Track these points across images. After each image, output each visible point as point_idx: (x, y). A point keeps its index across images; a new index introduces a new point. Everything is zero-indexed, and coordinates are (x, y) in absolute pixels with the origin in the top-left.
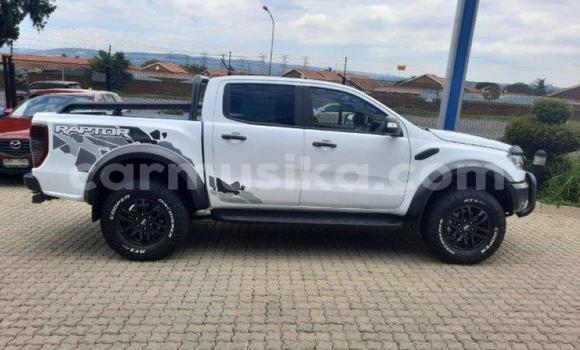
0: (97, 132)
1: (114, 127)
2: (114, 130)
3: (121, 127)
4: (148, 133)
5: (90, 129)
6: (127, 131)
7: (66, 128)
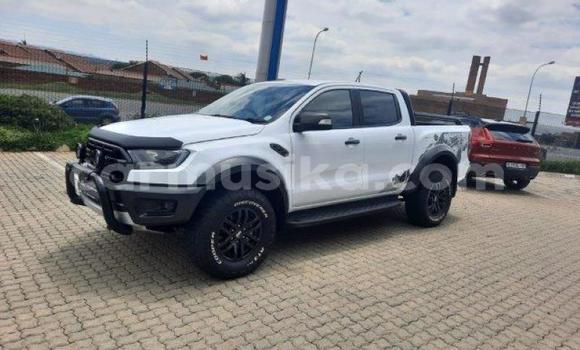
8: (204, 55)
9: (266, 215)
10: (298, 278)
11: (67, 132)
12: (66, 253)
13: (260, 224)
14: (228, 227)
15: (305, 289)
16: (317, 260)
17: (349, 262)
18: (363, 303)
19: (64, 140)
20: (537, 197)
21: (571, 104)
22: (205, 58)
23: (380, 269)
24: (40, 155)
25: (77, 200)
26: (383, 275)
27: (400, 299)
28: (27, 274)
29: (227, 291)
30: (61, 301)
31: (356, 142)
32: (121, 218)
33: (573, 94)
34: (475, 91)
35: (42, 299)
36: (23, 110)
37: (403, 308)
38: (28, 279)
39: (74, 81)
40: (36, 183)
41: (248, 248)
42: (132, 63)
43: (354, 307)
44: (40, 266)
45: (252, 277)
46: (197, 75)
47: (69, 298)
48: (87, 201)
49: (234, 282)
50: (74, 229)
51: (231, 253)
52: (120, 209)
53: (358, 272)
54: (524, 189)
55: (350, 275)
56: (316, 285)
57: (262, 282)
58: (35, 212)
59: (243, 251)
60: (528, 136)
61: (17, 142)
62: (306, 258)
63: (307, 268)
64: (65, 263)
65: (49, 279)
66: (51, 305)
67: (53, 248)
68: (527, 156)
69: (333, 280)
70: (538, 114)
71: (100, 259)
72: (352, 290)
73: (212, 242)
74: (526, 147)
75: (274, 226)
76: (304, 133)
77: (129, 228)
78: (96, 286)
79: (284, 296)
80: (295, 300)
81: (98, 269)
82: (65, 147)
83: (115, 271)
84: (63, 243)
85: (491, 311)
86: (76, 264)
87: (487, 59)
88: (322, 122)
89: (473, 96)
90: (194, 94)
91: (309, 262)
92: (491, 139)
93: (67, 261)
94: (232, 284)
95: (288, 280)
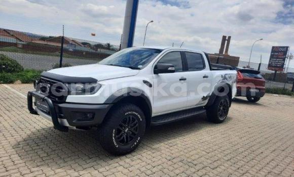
9: (141, 120)
10: (159, 153)
11: (20, 73)
12: (28, 141)
13: (137, 124)
14: (121, 126)
15: (164, 160)
16: (166, 143)
17: (184, 144)
18: (197, 168)
19: (18, 78)
20: (265, 106)
21: (270, 59)
22: (94, 35)
23: (201, 147)
24: (6, 86)
25: (33, 112)
26: (203, 151)
27: (216, 164)
28: (6, 155)
29: (122, 163)
30: (28, 171)
31: (185, 79)
32: (62, 122)
33: (271, 55)
34: (224, 53)
35: (16, 171)
37: (218, 169)
38: (7, 158)
39: (20, 46)
40: (5, 101)
41: (131, 137)
42: (50, 37)
43: (193, 170)
44: (13, 150)
45: (134, 154)
46: (85, 44)
47: (33, 169)
48: (39, 112)
49: (125, 157)
50: (30, 127)
51: (122, 141)
52: (61, 117)
53: (190, 149)
54: (257, 102)
55: (186, 151)
56: (169, 158)
57: (139, 156)
58: (6, 118)
59: (129, 139)
60: (259, 76)
62: (160, 142)
63: (162, 148)
64: (28, 148)
65: (19, 158)
66: (22, 174)
67: (20, 139)
68: (260, 86)
69: (178, 154)
70: (260, 64)
71: (47, 145)
72: (189, 160)
73: (113, 135)
74: (259, 81)
75: (145, 125)
76: (159, 74)
77: (67, 128)
78: (47, 161)
79: (154, 164)
80: (160, 167)
81: (47, 151)
82: (19, 81)
83: (57, 152)
84: (25, 136)
85: (264, 170)
86: (34, 149)
87: (230, 37)
88: (170, 69)
89: (224, 55)
90: (84, 53)
91: (162, 144)
93: (28, 147)
94: (123, 158)
95: (154, 155)
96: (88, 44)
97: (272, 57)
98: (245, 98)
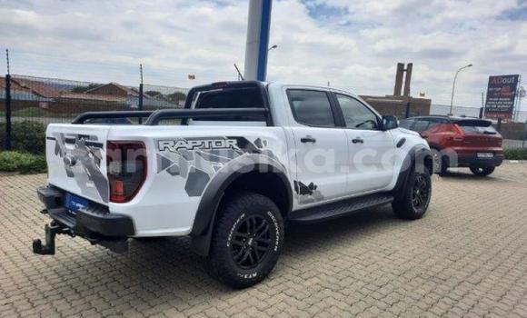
0: (207, 146)
1: (222, 138)
2: (223, 141)
3: (229, 138)
4: (252, 142)
5: (199, 143)
6: (235, 141)
7: (172, 143)
8: (191, 75)
20: (506, 181)
21: (488, 100)
33: (489, 92)
34: (402, 94)
36: (27, 135)
39: (44, 105)
42: (91, 86)
46: (152, 94)
54: (491, 175)
61: (32, 165)
70: (481, 110)
87: (410, 66)
89: (402, 98)
92: (462, 134)
96: (158, 93)
97: (490, 95)
98: (467, 170)
